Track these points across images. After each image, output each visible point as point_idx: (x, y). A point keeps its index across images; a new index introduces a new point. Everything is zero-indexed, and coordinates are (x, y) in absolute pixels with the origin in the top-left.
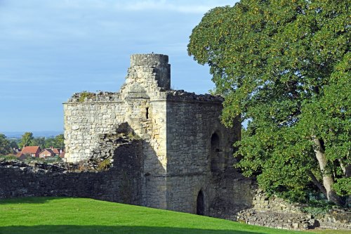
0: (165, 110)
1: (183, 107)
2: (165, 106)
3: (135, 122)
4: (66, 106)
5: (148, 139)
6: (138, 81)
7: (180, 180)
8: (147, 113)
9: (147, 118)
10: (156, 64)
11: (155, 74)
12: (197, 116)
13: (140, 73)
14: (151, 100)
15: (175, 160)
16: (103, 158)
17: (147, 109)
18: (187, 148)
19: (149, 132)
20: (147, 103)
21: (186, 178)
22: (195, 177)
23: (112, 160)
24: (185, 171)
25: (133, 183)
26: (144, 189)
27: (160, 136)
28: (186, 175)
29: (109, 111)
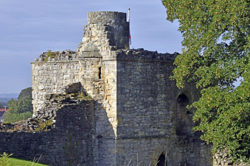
0: (116, 70)
1: (139, 67)
2: (116, 65)
3: (88, 82)
4: (33, 65)
5: (101, 100)
6: (93, 39)
7: (134, 143)
8: (100, 73)
9: (100, 78)
10: (110, 22)
11: (107, 32)
12: (158, 76)
13: (94, 31)
14: (103, 59)
15: (129, 122)
16: (46, 119)
17: (100, 68)
18: (144, 110)
19: (102, 93)
20: (100, 63)
21: (143, 141)
22: (155, 140)
23: (54, 121)
24: (141, 134)
25: (82, 145)
26: (96, 151)
27: (112, 97)
28: (142, 137)
29: (69, 71)
